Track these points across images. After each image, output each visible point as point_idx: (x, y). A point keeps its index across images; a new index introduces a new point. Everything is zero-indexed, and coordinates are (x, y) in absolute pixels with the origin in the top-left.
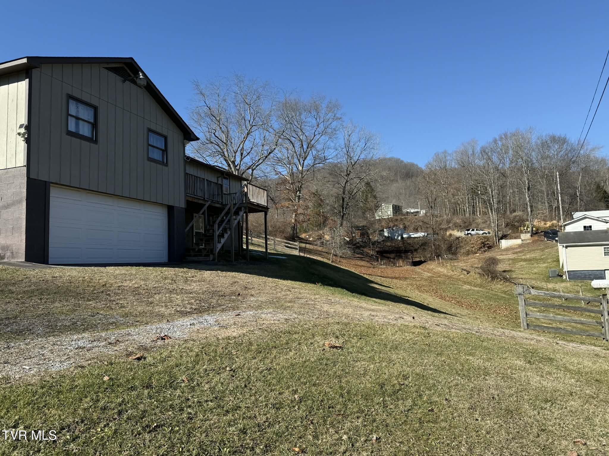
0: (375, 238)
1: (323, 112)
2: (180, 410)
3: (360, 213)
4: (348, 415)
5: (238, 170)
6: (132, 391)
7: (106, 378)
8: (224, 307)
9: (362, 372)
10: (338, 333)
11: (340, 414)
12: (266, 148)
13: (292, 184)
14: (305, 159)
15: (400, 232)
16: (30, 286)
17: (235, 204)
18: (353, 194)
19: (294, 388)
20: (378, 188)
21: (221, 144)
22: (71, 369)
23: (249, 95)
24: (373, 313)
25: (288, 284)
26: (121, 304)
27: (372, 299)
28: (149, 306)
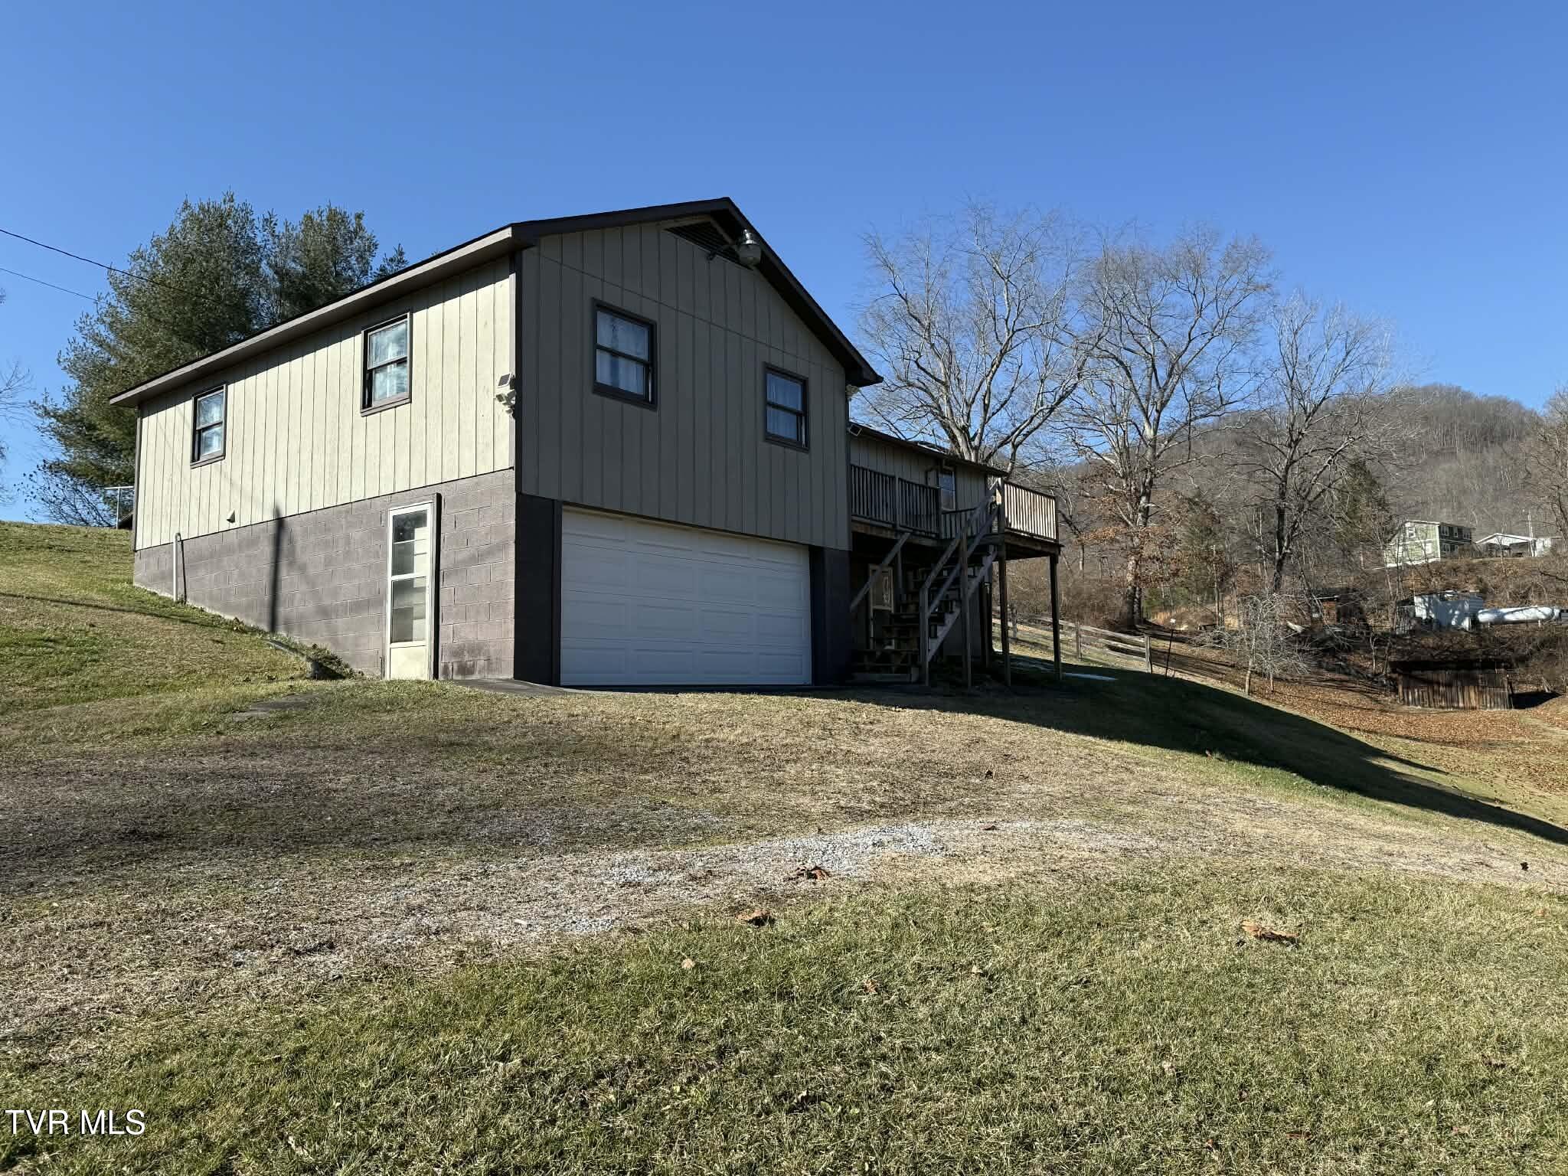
0: (1386, 623)
1: (1214, 272)
2: (860, 1064)
3: (1334, 551)
4: (1327, 1139)
5: (976, 449)
6: (747, 1001)
7: (688, 964)
8: (953, 804)
9: (1364, 1018)
10: (1281, 899)
11: (1300, 1133)
12: (1051, 384)
13: (1125, 476)
14: (1163, 405)
15: (1467, 607)
16: (525, 735)
17: (972, 538)
18: (1310, 498)
19: (1159, 1042)
20: (1393, 477)
21: (932, 386)
22: (614, 935)
23: (1005, 252)
24: (1387, 847)
25: (1122, 752)
26: (714, 782)
27: (1383, 804)
28: (774, 791)
